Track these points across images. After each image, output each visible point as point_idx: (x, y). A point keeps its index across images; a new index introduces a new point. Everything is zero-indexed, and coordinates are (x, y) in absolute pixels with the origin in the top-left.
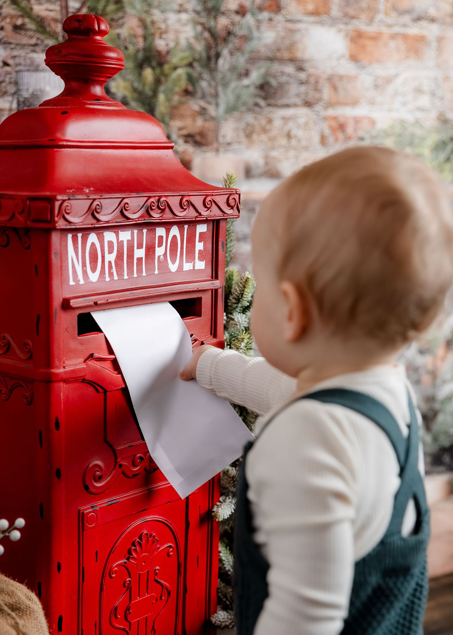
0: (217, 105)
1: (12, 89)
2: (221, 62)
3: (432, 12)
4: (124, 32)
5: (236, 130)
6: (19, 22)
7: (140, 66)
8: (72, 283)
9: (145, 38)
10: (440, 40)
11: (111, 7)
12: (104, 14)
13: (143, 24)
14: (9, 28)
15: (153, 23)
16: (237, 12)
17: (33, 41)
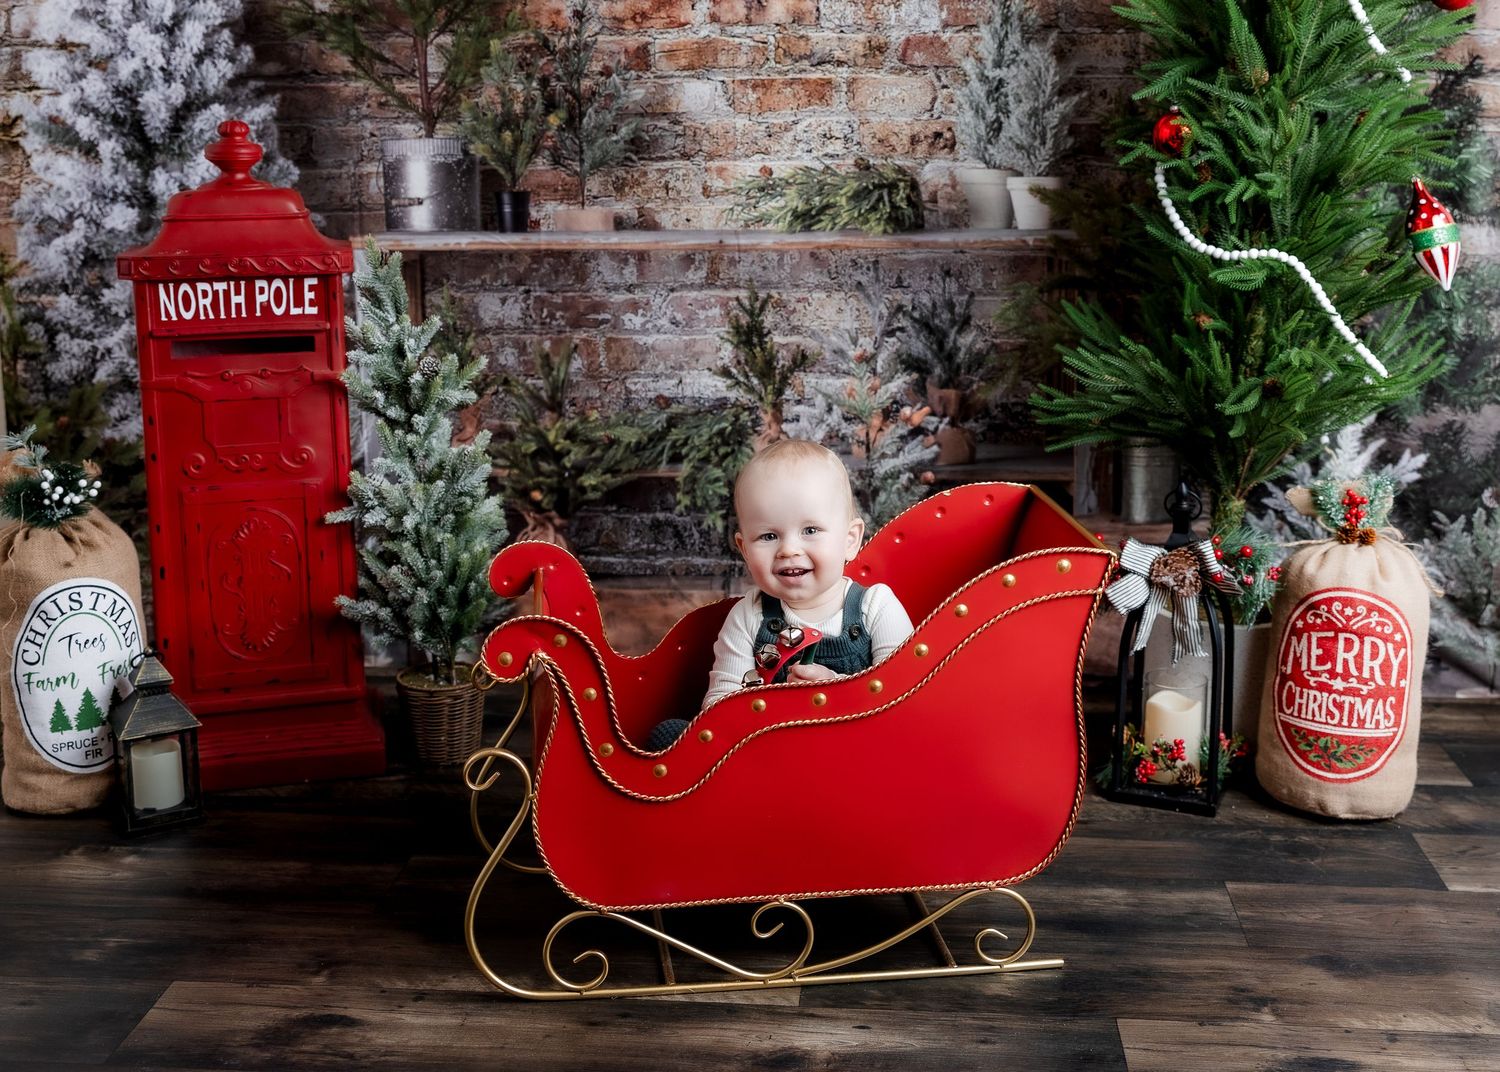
0: (582, 161)
1: (378, 156)
2: (585, 120)
3: (838, 54)
4: (482, 100)
5: (604, 184)
6: (383, 100)
7: (499, 130)
8: (164, 318)
9: (503, 105)
10: (851, 83)
11: (469, 80)
12: (462, 86)
13: (501, 91)
14: (374, 105)
15: (511, 90)
16: (601, 74)
17: (396, 115)
